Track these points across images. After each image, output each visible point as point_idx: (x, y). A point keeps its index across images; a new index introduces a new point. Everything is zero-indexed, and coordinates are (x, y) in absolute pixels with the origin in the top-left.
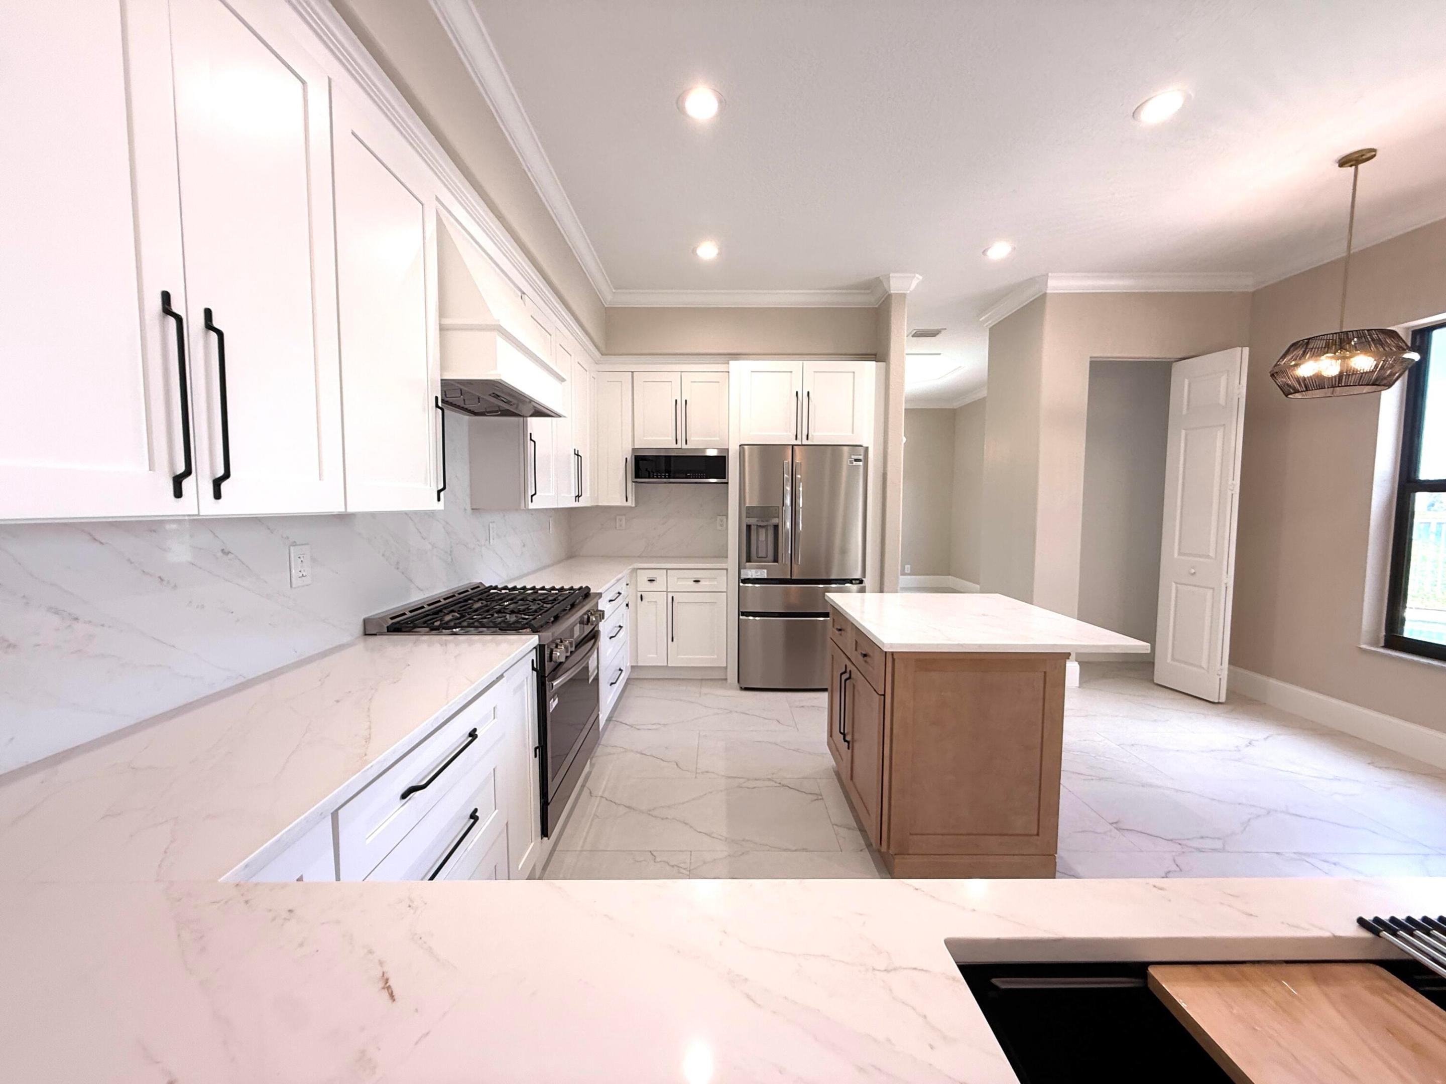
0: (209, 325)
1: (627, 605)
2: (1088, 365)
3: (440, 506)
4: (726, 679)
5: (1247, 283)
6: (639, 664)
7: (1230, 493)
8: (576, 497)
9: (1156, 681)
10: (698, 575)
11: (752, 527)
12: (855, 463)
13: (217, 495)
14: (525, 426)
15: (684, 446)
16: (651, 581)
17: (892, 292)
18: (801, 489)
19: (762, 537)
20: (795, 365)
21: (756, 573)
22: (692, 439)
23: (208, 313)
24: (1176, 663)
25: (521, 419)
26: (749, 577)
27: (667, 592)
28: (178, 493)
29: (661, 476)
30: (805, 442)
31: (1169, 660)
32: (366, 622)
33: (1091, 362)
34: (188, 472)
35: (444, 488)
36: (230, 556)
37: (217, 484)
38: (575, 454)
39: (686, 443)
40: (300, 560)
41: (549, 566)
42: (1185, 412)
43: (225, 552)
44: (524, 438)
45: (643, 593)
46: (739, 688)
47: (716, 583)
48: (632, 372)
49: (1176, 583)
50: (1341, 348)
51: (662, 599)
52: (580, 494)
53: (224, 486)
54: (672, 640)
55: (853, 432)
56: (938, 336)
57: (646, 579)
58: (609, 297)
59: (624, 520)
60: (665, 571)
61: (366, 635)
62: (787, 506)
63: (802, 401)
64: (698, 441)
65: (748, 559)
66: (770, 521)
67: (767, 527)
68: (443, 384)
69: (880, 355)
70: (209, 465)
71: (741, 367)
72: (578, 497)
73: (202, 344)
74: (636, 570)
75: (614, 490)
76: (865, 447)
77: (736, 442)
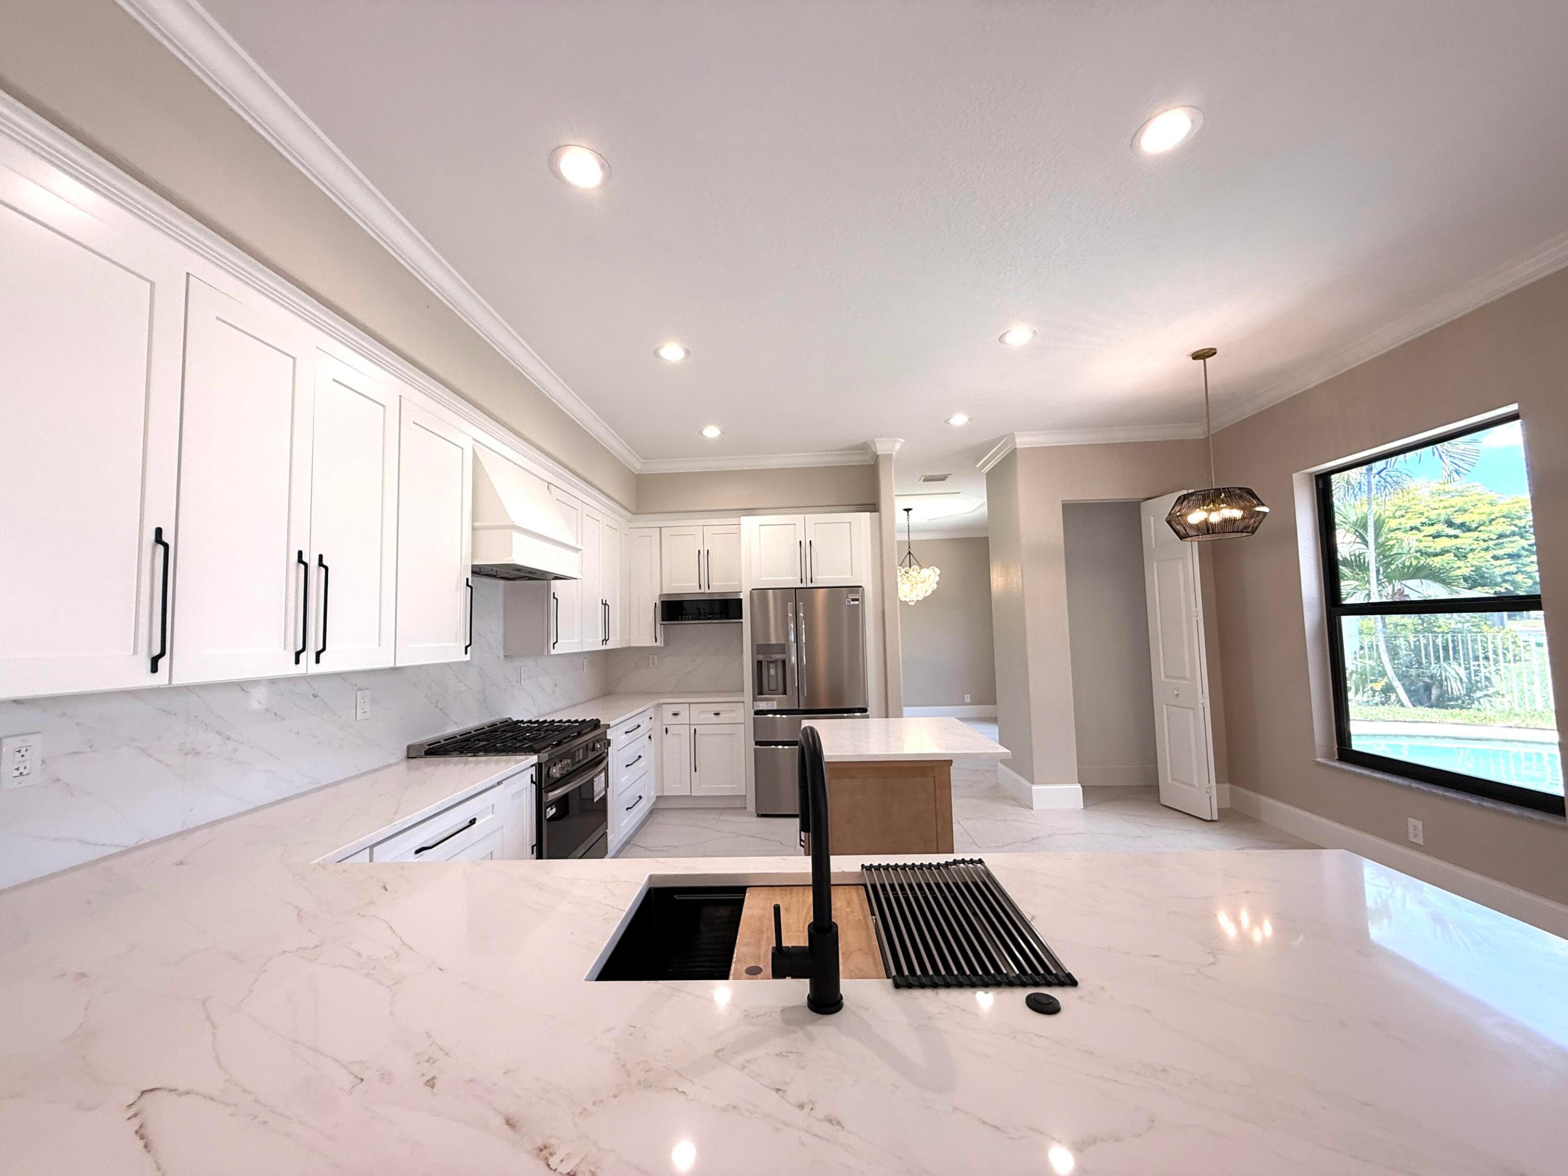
0: (321, 564)
1: (650, 737)
2: (1061, 508)
3: (468, 657)
4: (746, 808)
5: (1196, 432)
6: (665, 794)
7: (1194, 620)
8: (603, 641)
9: (1162, 802)
10: (717, 708)
11: (763, 663)
12: (852, 603)
13: (318, 661)
14: (549, 587)
15: (707, 591)
16: (675, 714)
17: (879, 453)
18: (804, 626)
19: (772, 672)
20: (798, 518)
21: (767, 704)
22: (714, 584)
23: (321, 557)
24: (1174, 783)
25: (546, 582)
26: (761, 708)
27: (690, 725)
28: (297, 662)
29: (685, 618)
30: (809, 585)
31: (1170, 780)
32: (409, 747)
33: (1063, 505)
34: (304, 649)
35: (470, 644)
36: (318, 698)
37: (318, 654)
38: (602, 603)
39: (709, 588)
40: (363, 701)
41: (582, 703)
42: (1154, 546)
43: (315, 696)
44: (547, 598)
45: (668, 727)
46: (756, 815)
47: (734, 715)
48: (660, 528)
49: (1167, 705)
50: (1214, 502)
51: (685, 732)
52: (607, 638)
53: (322, 655)
54: (696, 771)
55: (852, 575)
56: (946, 480)
57: (671, 713)
58: (637, 465)
59: (656, 661)
60: (688, 705)
61: (408, 758)
62: (791, 641)
63: (805, 549)
64: (719, 586)
65: (761, 693)
66: (778, 656)
67: (775, 662)
68: (478, 571)
69: (873, 507)
70: (314, 644)
71: (749, 523)
72: (605, 641)
73: (316, 575)
74: (660, 705)
75: (644, 632)
76: (861, 587)
77: (748, 587)
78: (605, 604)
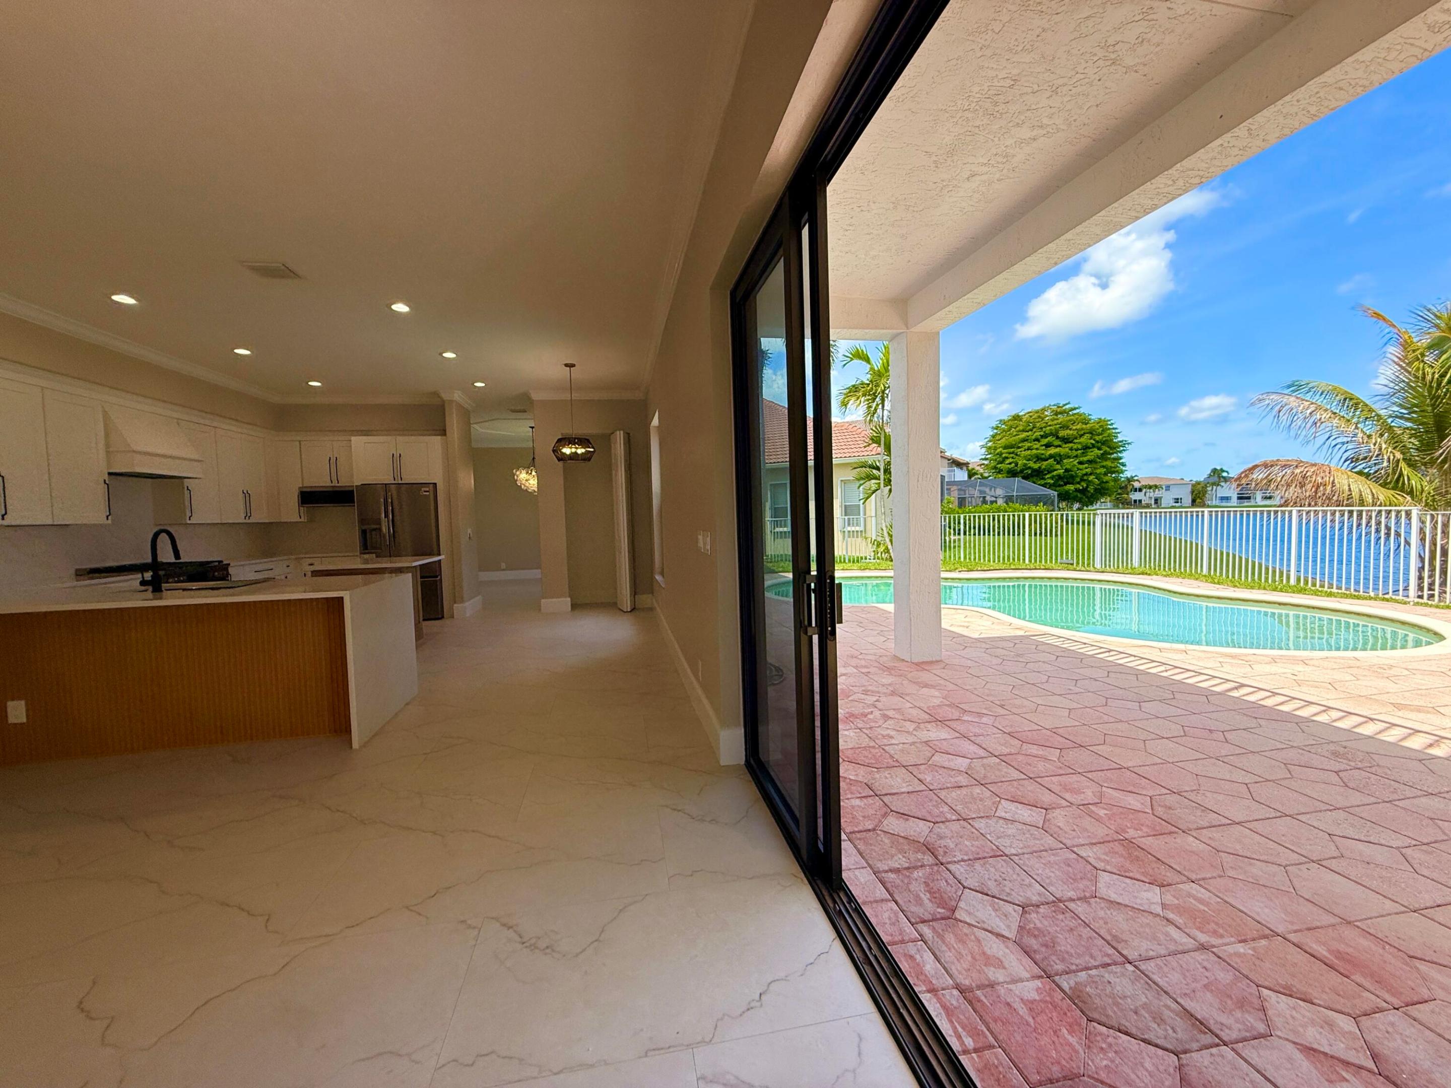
3: (109, 522)
8: (244, 517)
14: (183, 483)
15: (337, 485)
17: (444, 399)
18: (391, 508)
19: (373, 536)
20: (392, 439)
22: (342, 480)
25: (179, 482)
30: (400, 482)
32: (77, 570)
35: (110, 515)
38: (243, 493)
39: (338, 483)
42: (613, 461)
44: (182, 490)
48: (299, 441)
53: (5, 517)
55: (430, 476)
58: (276, 399)
61: (76, 575)
63: (396, 460)
64: (344, 482)
65: (366, 549)
66: (378, 526)
67: (375, 530)
68: (110, 474)
69: (443, 432)
71: (357, 441)
72: (248, 515)
74: (299, 558)
75: (292, 512)
76: (435, 484)
77: (357, 483)
78: (247, 495)
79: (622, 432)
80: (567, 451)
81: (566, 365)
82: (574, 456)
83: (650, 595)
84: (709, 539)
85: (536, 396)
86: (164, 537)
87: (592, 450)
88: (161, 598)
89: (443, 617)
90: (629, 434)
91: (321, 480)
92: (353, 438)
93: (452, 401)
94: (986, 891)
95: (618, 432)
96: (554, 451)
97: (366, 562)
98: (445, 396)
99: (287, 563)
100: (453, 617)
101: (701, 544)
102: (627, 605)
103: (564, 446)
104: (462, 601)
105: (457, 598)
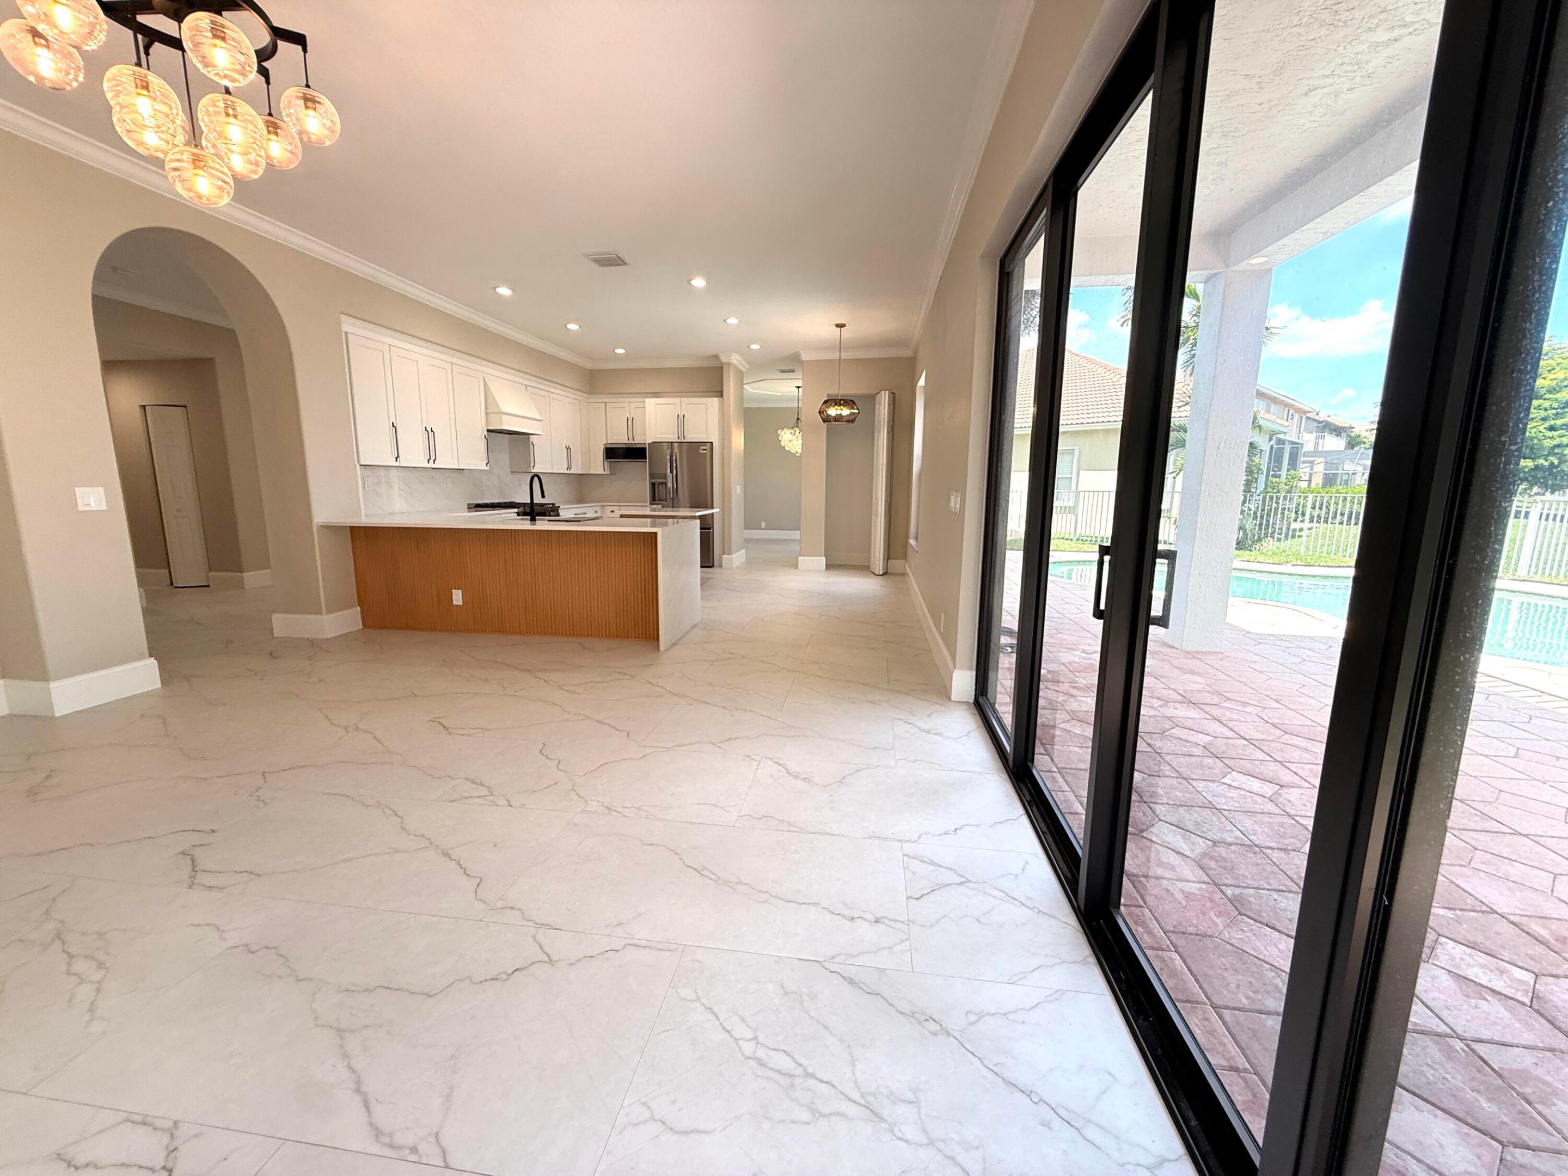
0: (432, 431)
3: (488, 468)
8: (566, 468)
9: (870, 570)
12: (703, 452)
13: (434, 463)
14: (529, 438)
15: (631, 442)
16: (612, 512)
17: (723, 361)
18: (675, 465)
19: (661, 489)
20: (678, 400)
22: (634, 438)
23: (431, 428)
28: (428, 463)
29: (620, 458)
30: (683, 441)
32: (468, 504)
34: (430, 459)
35: (488, 462)
37: (434, 461)
38: (566, 447)
40: (449, 482)
43: (435, 474)
44: (527, 443)
48: (605, 403)
50: (839, 405)
55: (707, 435)
58: (589, 365)
59: (605, 482)
61: (468, 508)
62: (668, 473)
63: (681, 419)
64: (638, 440)
65: (655, 498)
66: (663, 481)
67: (662, 483)
68: (488, 431)
69: (720, 394)
70: (433, 458)
71: (650, 402)
72: (569, 467)
73: (431, 434)
74: (603, 506)
75: (598, 465)
76: (712, 443)
77: (649, 440)
78: (568, 448)
79: (887, 392)
80: (833, 412)
81: (837, 326)
82: (838, 418)
83: (904, 561)
84: (959, 498)
85: (804, 357)
86: (536, 479)
87: (857, 411)
88: (535, 525)
89: (713, 566)
90: (894, 394)
91: (620, 438)
92: (647, 400)
93: (729, 364)
94: (1181, 825)
95: (883, 392)
96: (820, 412)
97: (654, 510)
98: (724, 359)
99: (596, 509)
100: (721, 566)
101: (952, 504)
102: (879, 567)
103: (829, 407)
104: (730, 553)
105: (727, 550)
